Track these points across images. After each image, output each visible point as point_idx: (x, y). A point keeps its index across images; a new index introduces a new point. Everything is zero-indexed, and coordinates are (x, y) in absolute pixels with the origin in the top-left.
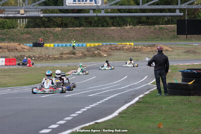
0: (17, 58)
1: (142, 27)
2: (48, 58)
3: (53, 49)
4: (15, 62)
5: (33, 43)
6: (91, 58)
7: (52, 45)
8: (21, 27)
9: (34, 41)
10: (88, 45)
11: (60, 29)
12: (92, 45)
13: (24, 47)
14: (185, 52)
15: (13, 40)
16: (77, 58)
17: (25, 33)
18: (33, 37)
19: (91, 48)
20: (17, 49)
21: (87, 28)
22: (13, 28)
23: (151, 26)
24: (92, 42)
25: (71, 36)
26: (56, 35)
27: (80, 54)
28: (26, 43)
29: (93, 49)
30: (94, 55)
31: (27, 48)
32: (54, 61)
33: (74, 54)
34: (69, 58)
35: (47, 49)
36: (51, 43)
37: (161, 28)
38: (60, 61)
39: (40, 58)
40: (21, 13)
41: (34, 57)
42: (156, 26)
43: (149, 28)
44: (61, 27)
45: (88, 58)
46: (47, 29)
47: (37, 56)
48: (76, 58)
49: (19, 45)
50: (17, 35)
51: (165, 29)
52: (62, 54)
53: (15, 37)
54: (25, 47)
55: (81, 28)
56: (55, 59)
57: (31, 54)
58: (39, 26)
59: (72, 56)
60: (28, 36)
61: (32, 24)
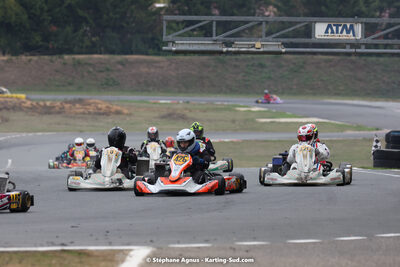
1: (35, 58)
14: (163, 117)
23: (54, 58)
37: (79, 63)
42: (66, 57)
43: (52, 61)
51: (86, 64)
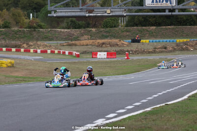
0: (117, 52)
2: (143, 52)
3: (148, 44)
4: (115, 55)
5: (132, 40)
6: (180, 52)
7: (147, 41)
8: (122, 26)
9: (133, 38)
10: (178, 40)
11: (154, 27)
12: (181, 40)
13: (123, 42)
15: (115, 37)
16: (168, 52)
17: (125, 31)
18: (132, 34)
19: (180, 43)
20: (117, 45)
21: (177, 27)
22: (115, 27)
24: (182, 39)
25: (164, 34)
26: (151, 32)
27: (171, 49)
28: (125, 39)
29: (182, 44)
30: (182, 50)
31: (127, 44)
32: (148, 54)
33: (166, 48)
34: (162, 52)
35: (143, 44)
36: (147, 39)
38: (154, 54)
39: (136, 52)
40: (107, 12)
41: (131, 51)
44: (155, 26)
45: (177, 52)
46: (144, 27)
47: (134, 50)
48: (166, 52)
49: (120, 41)
50: (118, 33)
52: (156, 48)
53: (116, 35)
54: (125, 43)
55: (172, 27)
56: (149, 52)
57: (129, 49)
58: (137, 25)
59: (164, 50)
60: (128, 34)
61: (131, 24)
